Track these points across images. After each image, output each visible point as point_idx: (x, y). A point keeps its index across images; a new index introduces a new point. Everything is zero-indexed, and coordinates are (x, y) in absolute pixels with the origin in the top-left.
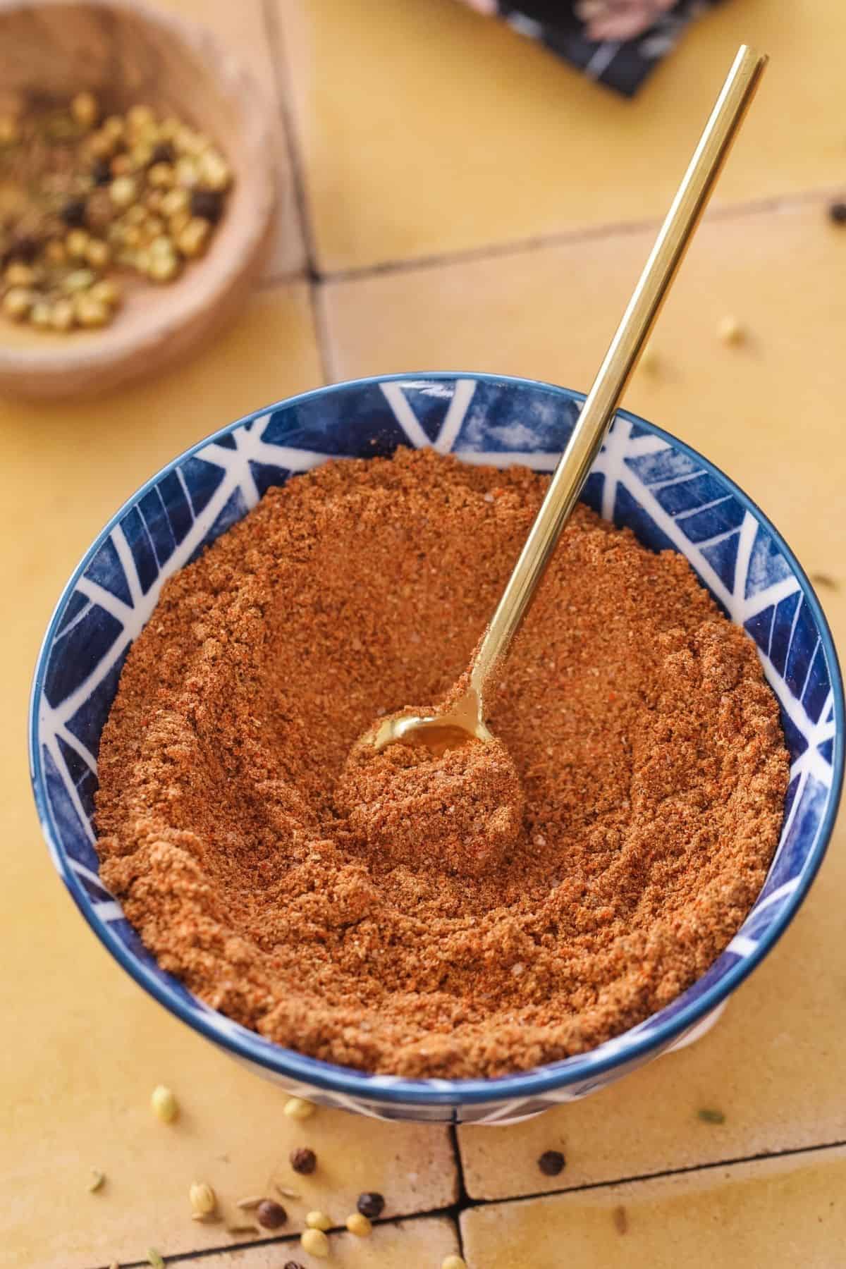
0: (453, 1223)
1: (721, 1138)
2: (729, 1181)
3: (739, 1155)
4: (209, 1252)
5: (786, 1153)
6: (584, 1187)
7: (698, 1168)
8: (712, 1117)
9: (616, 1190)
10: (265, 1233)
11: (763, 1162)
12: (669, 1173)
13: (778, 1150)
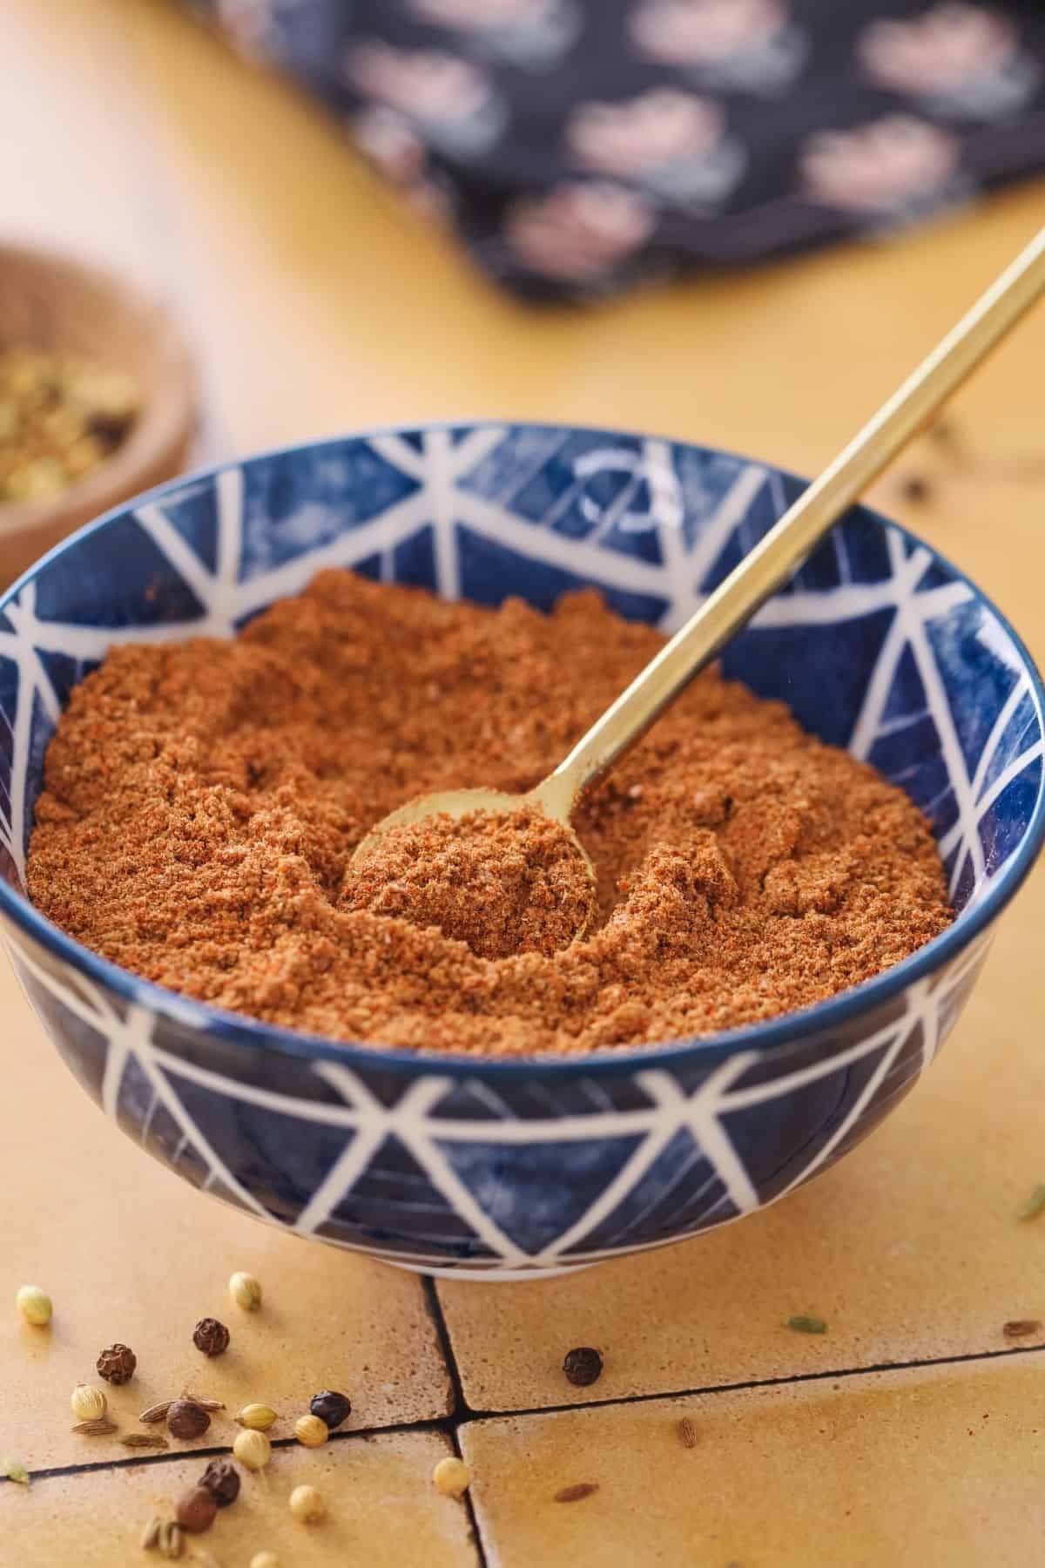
0: (448, 1438)
1: (825, 1348)
2: (838, 1392)
3: (850, 1366)
4: (95, 1467)
5: (916, 1364)
6: (632, 1399)
7: (794, 1379)
8: (806, 1326)
9: (679, 1402)
10: (175, 1446)
11: (884, 1374)
12: (753, 1384)
13: (905, 1360)
